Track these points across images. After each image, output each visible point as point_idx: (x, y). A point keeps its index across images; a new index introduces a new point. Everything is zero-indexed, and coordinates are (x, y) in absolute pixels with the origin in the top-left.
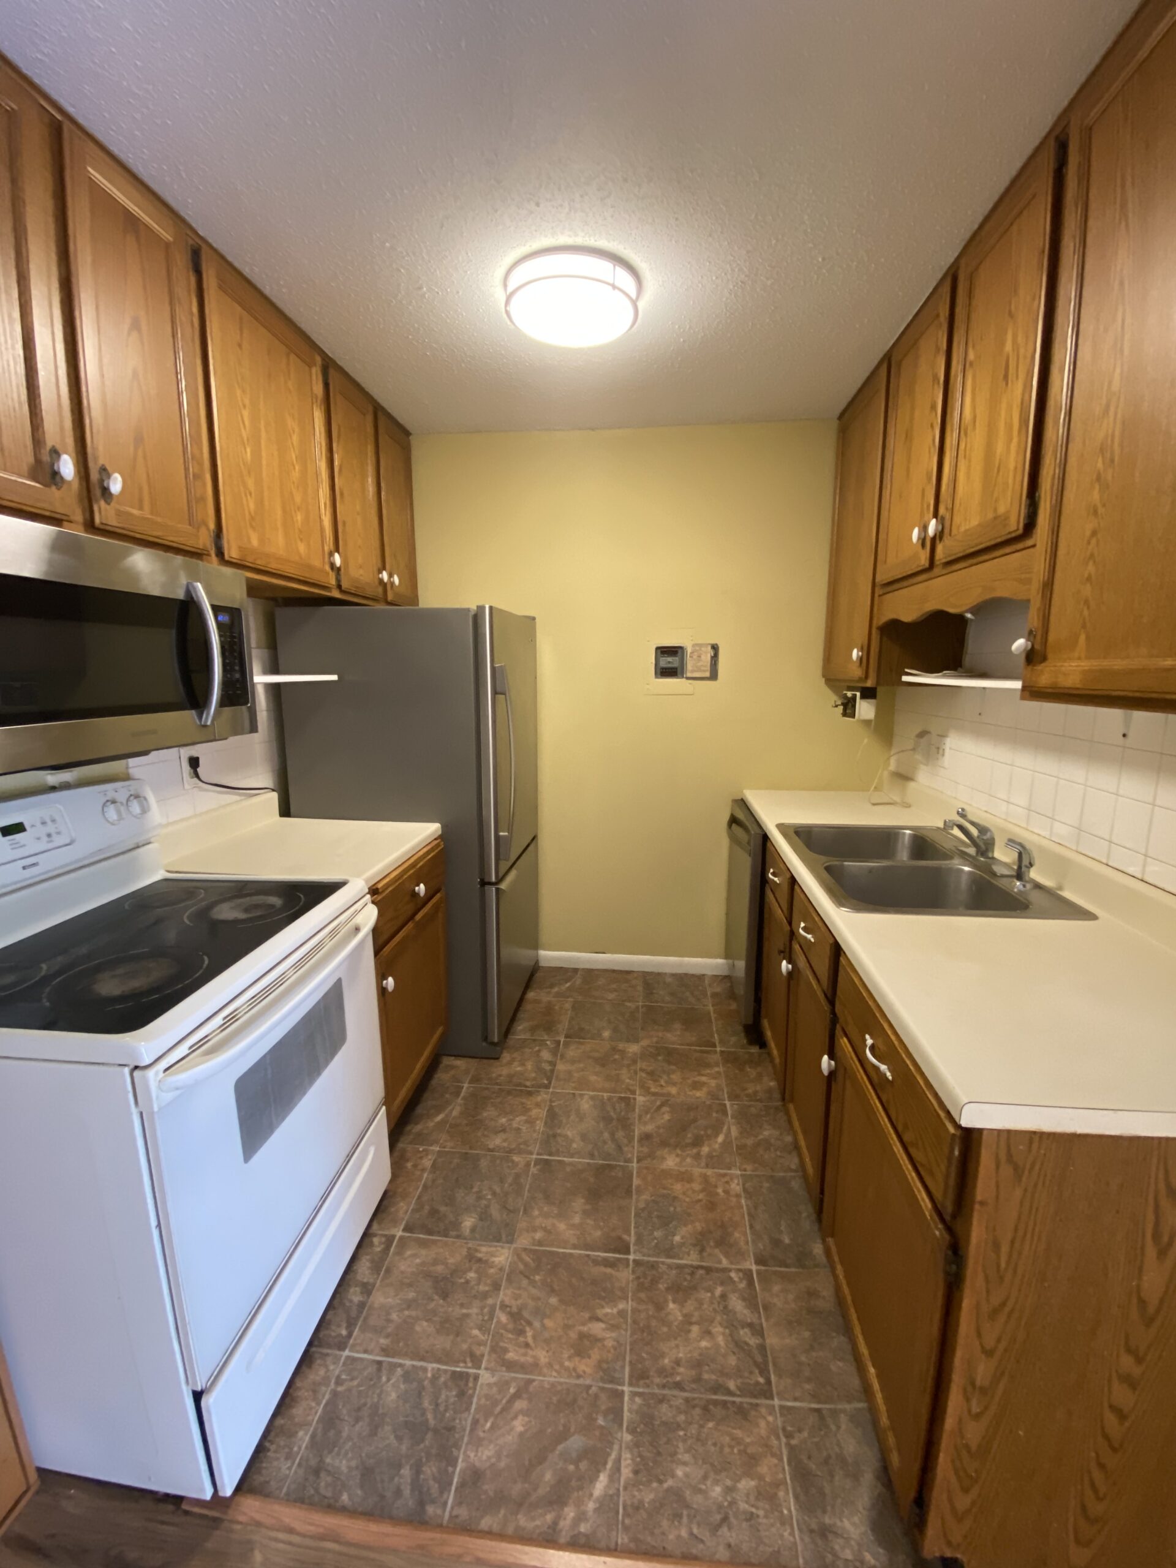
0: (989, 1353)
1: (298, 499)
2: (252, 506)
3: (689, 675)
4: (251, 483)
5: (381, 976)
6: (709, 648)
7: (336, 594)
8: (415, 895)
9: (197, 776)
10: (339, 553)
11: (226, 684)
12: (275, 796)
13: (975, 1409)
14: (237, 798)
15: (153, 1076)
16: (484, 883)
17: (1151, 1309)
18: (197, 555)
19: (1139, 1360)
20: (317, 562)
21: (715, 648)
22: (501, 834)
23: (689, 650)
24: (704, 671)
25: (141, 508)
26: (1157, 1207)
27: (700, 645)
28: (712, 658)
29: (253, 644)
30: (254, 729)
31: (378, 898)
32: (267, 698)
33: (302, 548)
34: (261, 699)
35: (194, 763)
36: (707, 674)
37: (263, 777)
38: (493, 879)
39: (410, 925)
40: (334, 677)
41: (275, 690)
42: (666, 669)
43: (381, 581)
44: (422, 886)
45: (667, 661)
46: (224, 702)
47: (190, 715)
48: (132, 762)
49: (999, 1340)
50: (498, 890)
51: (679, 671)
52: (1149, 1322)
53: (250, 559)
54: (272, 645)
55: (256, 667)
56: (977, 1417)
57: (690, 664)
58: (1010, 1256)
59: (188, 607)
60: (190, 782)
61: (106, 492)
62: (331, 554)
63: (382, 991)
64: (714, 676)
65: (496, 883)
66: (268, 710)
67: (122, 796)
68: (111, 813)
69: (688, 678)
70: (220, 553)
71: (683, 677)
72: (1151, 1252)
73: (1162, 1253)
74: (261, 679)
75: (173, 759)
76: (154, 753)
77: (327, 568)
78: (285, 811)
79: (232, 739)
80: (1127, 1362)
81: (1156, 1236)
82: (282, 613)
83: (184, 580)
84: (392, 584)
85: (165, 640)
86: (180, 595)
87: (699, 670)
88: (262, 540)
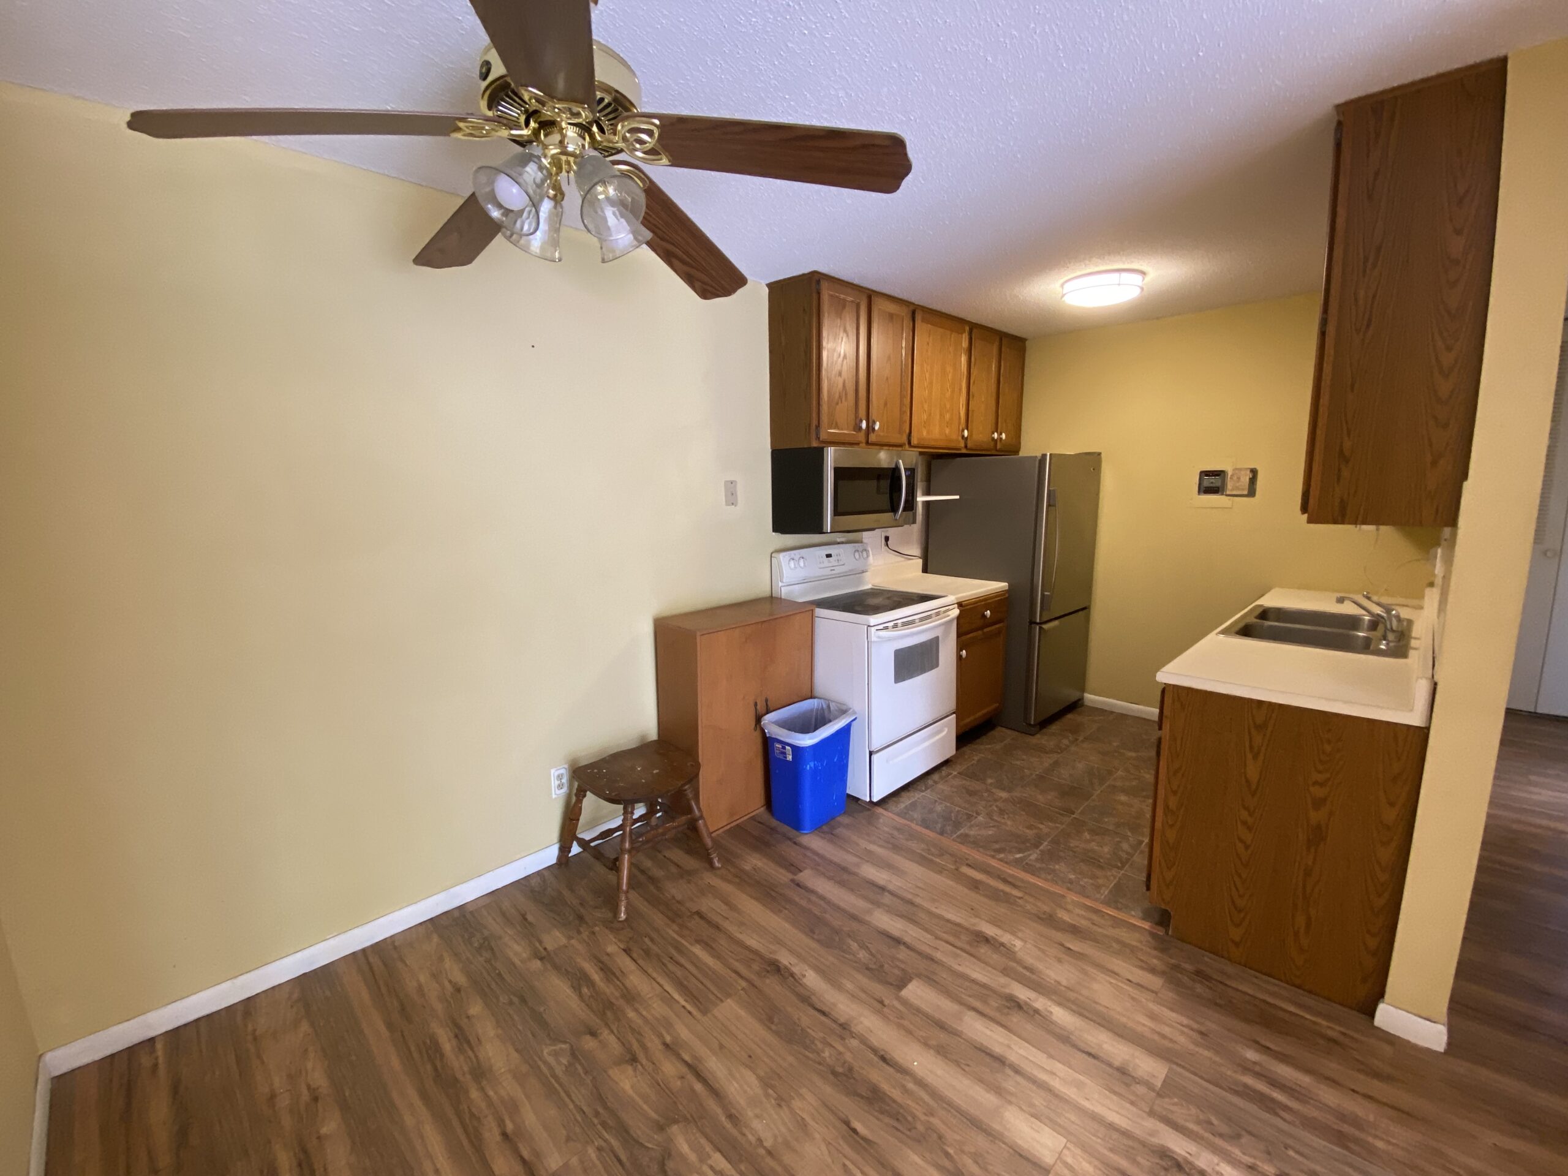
0: (1175, 793)
1: (948, 406)
2: (925, 417)
3: (1228, 493)
4: (926, 407)
5: (960, 648)
6: (1248, 472)
7: (964, 451)
8: (984, 616)
9: (887, 545)
10: (967, 430)
11: (906, 501)
12: (920, 561)
13: (1170, 822)
14: (903, 559)
15: (873, 629)
16: (1032, 622)
17: (1254, 787)
18: (901, 446)
19: (1251, 815)
20: (954, 437)
21: (1254, 472)
22: (1046, 593)
23: (1230, 474)
24: (1243, 490)
25: (883, 431)
26: (1250, 733)
27: (1240, 470)
28: (1250, 479)
29: (919, 480)
30: (914, 522)
31: (962, 608)
32: (923, 507)
33: (947, 431)
34: (920, 509)
35: (887, 539)
36: (1246, 492)
37: (916, 550)
38: (1038, 621)
39: (980, 632)
40: (957, 497)
41: (927, 504)
42: (1208, 487)
43: (993, 438)
44: (988, 611)
45: (1208, 481)
46: (905, 510)
47: (891, 514)
48: (865, 534)
49: (1179, 787)
50: (1041, 628)
51: (1220, 489)
52: (1253, 795)
53: (922, 443)
54: (928, 479)
55: (919, 492)
56: (1172, 826)
57: (1229, 485)
58: (1181, 745)
59: (896, 470)
60: (884, 548)
61: (874, 429)
62: (963, 431)
63: (959, 657)
64: (1252, 493)
65: (1040, 623)
66: (922, 515)
67: (860, 549)
68: (857, 555)
69: (1227, 495)
70: (909, 443)
71: (1222, 494)
72: (1249, 756)
73: (1255, 757)
74: (921, 499)
75: (879, 534)
76: (877, 530)
77: (960, 438)
78: (925, 570)
79: (906, 526)
80: (1244, 814)
81: (1251, 747)
82: (935, 462)
83: (895, 460)
84: (1001, 439)
85: (885, 484)
86: (893, 466)
87: (1237, 488)
88: (928, 433)
